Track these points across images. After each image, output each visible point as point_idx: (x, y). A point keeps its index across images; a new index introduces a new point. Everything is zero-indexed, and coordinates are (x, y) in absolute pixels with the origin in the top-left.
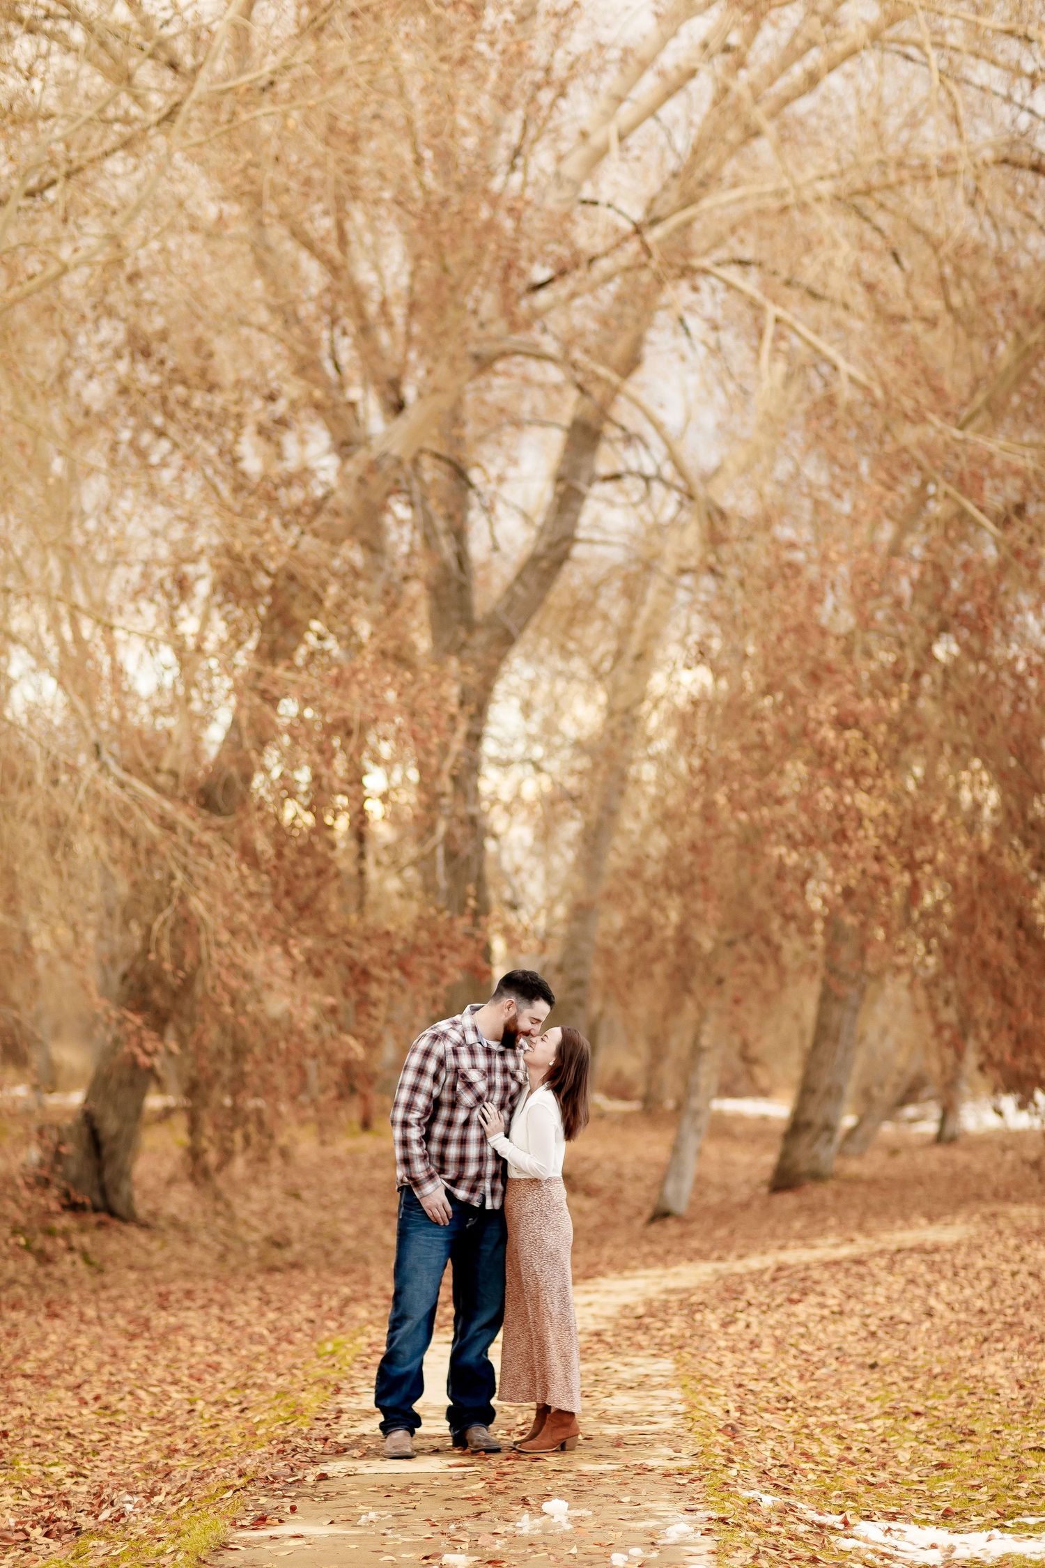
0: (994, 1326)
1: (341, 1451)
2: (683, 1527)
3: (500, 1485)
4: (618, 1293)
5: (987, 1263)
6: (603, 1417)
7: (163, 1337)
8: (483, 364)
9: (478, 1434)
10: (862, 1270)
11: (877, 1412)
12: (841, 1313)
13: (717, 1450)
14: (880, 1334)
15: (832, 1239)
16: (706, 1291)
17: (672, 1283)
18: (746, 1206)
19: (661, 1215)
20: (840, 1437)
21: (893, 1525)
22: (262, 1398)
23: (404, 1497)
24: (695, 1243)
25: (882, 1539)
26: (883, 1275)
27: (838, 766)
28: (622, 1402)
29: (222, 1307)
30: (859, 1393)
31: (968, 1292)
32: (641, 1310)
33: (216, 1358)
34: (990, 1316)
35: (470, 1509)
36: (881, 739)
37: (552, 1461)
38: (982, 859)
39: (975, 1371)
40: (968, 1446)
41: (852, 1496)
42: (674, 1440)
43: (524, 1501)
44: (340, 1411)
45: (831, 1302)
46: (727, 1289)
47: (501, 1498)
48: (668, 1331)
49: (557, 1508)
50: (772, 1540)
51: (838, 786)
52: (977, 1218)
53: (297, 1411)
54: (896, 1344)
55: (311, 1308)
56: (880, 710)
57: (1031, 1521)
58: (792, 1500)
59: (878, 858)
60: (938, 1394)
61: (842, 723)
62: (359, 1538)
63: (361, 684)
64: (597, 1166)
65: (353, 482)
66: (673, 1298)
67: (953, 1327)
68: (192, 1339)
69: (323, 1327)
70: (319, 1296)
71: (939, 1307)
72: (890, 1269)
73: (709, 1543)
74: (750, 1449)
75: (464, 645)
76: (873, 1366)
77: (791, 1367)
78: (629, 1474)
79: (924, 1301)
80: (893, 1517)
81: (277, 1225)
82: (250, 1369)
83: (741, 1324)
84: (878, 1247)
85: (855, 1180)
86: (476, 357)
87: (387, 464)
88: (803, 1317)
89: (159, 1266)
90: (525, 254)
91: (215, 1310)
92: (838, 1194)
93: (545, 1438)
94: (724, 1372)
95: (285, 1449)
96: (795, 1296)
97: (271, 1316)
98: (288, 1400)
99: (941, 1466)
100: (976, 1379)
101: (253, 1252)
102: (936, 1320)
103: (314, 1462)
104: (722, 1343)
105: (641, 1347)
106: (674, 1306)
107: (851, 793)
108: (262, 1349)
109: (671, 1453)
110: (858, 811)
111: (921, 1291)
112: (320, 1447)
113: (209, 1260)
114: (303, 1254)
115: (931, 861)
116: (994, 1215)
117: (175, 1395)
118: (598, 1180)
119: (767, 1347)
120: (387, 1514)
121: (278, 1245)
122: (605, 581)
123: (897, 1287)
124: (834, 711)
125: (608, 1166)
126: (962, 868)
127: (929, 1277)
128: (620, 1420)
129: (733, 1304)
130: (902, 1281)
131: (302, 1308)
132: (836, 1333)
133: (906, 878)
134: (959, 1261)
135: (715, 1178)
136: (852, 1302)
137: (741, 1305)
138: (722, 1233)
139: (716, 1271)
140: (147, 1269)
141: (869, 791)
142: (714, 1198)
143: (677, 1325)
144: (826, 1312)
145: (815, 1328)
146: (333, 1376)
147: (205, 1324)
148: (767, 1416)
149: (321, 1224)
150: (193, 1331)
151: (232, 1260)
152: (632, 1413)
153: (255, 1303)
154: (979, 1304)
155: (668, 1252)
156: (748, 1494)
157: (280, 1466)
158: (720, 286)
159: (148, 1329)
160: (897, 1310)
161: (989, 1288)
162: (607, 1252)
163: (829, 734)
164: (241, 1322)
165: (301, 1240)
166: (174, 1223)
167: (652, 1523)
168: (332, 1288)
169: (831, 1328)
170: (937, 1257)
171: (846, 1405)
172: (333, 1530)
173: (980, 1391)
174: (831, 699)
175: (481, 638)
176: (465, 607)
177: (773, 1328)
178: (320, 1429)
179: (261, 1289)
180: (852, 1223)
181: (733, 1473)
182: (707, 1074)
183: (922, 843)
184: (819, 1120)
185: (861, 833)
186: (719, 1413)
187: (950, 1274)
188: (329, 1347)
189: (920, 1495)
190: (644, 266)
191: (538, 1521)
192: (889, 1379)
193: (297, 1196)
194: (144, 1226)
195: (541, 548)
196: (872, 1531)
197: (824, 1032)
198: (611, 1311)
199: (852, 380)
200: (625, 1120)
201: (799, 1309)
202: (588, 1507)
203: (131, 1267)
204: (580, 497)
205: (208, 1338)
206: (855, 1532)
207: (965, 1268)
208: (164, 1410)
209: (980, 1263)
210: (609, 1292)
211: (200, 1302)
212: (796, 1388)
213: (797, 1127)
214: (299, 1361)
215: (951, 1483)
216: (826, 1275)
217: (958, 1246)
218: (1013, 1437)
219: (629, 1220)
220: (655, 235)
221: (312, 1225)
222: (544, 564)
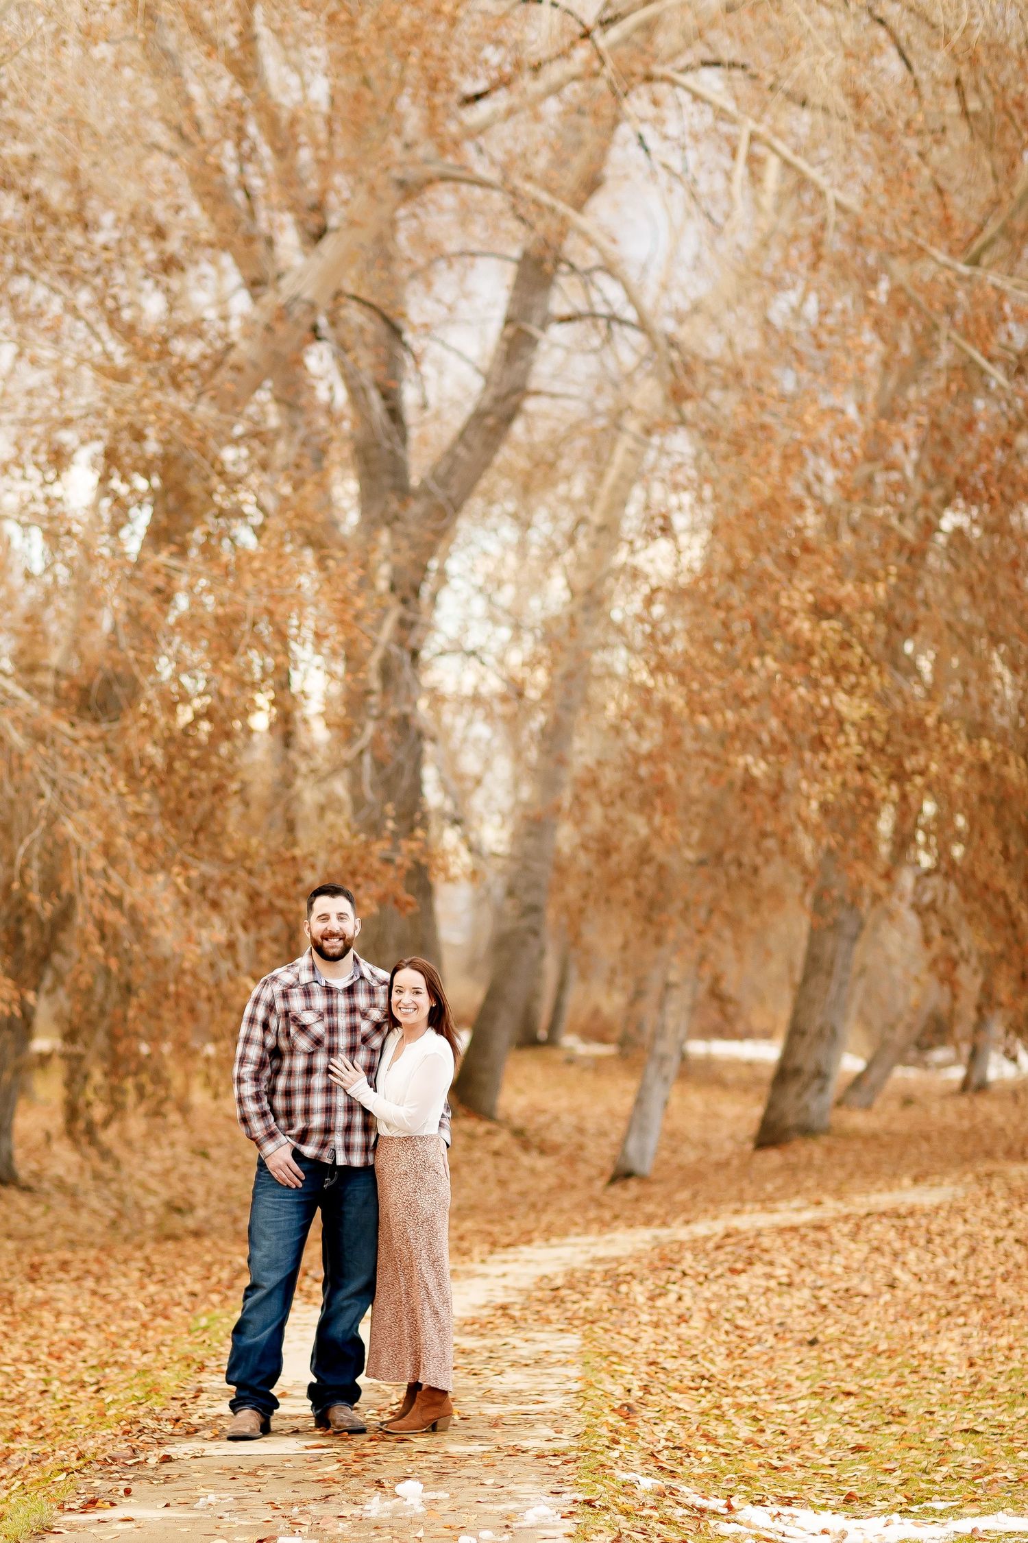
0: (964, 1299)
1: (192, 1432)
2: (544, 1510)
3: (357, 1467)
4: (538, 1263)
5: (968, 1228)
6: (488, 1396)
7: (26, 1312)
8: (410, 190)
9: (341, 1414)
10: (821, 1236)
11: (805, 1392)
12: (790, 1285)
13: (604, 1431)
14: (831, 1307)
15: (796, 1203)
16: (638, 1260)
17: (601, 1252)
18: (721, 1166)
19: (622, 1175)
20: (755, 1419)
21: (786, 1510)
22: (122, 1377)
23: (251, 1480)
24: (650, 1208)
25: (770, 1525)
26: (844, 1242)
27: (815, 662)
28: (514, 1379)
29: (98, 1280)
30: (790, 1372)
31: (940, 1261)
32: (559, 1282)
33: (82, 1335)
34: (962, 1288)
35: (319, 1491)
36: (866, 629)
37: (420, 1442)
38: (984, 768)
39: (924, 1347)
40: (894, 1428)
41: (746, 1480)
42: (557, 1420)
43: (379, 1484)
44: (200, 1390)
45: (779, 1272)
46: (663, 1258)
47: (355, 1481)
48: (585, 1304)
49: (411, 1490)
50: (641, 1524)
51: (815, 684)
52: (970, 1177)
53: (154, 1390)
54: (846, 1318)
55: (197, 1280)
56: (864, 596)
57: (940, 1506)
58: (674, 1483)
59: (861, 769)
60: (878, 1374)
61: (819, 611)
62: (194, 1521)
63: (255, 574)
64: (556, 1119)
65: (259, 331)
66: (600, 1268)
67: (916, 1301)
68: (58, 1315)
69: (206, 1299)
70: (209, 1267)
71: (904, 1277)
72: (853, 1236)
73: (569, 1526)
74: (643, 1429)
75: (397, 518)
76: (813, 1343)
77: (719, 1344)
78: (500, 1456)
79: (888, 1271)
80: (789, 1502)
81: (180, 1187)
82: (115, 1346)
83: (672, 1297)
84: (845, 1211)
85: (850, 1136)
86: (401, 184)
87: (298, 310)
88: (744, 1289)
89: (42, 1235)
90: (454, 64)
91: (90, 1283)
92: (829, 1151)
93: (415, 1416)
94: (639, 1349)
95: (131, 1429)
96: (739, 1266)
97: (152, 1288)
98: (149, 1380)
99: (858, 1449)
100: (924, 1356)
101: (150, 1218)
102: (899, 1293)
103: (160, 1444)
104: (645, 1318)
105: (549, 1321)
106: (598, 1277)
107: (830, 692)
108: (135, 1324)
109: (552, 1434)
110: (838, 713)
111: (886, 1261)
112: (169, 1428)
113: (99, 1228)
114: (207, 1220)
115: (922, 772)
116: (990, 1175)
117: (29, 1375)
118: (555, 1136)
119: (698, 1322)
120: (228, 1497)
121: (179, 1210)
122: (567, 439)
123: (859, 1256)
124: (810, 598)
125: (568, 1120)
126: (958, 780)
127: (897, 1245)
128: (506, 1399)
129: (665, 1275)
130: (866, 1248)
131: (188, 1280)
132: (780, 1307)
133: (894, 791)
134: (934, 1228)
135: (695, 1134)
136: (805, 1272)
137: (675, 1275)
138: (684, 1195)
139: (655, 1238)
140: (28, 1237)
141: (850, 692)
142: (690, 1156)
143: (598, 1296)
144: (773, 1284)
145: (758, 1303)
146: (200, 1353)
147: (75, 1298)
148: (675, 1395)
149: (229, 1186)
150: (61, 1305)
151: (126, 1228)
152: (519, 1392)
153: (136, 1275)
154: (951, 1274)
155: (616, 1217)
156: (625, 1477)
157: (122, 1448)
158: (685, 98)
159: (11, 1302)
160: (855, 1281)
161: (967, 1257)
162: (546, 1218)
163: (803, 625)
164: (116, 1296)
165: (206, 1205)
166: (61, 1185)
167: (513, 1506)
168: (227, 1258)
169: (776, 1300)
170: (910, 1222)
171: (772, 1385)
172: (168, 1513)
173: (925, 1370)
174: (806, 584)
175: (416, 508)
176: (398, 470)
177: (707, 1300)
178: (175, 1410)
179: (147, 1259)
180: (832, 1184)
181: (616, 1454)
182: (676, 1014)
183: (914, 750)
184: (809, 1066)
185: (841, 740)
186: (619, 1391)
187: (922, 1242)
188: (204, 1322)
189: (827, 1480)
190: (596, 75)
191: (390, 1504)
192: (827, 1357)
193: (205, 1155)
194: (26, 1189)
195: (487, 403)
196: (759, 1517)
197: (816, 966)
198: (526, 1283)
199: (839, 206)
200: (598, 1065)
201: (743, 1281)
202: (446, 1489)
203: (9, 1236)
204: (532, 342)
205: (76, 1314)
206: (739, 1516)
207: (941, 1235)
208: (16, 1390)
209: (960, 1228)
210: (529, 1261)
211: (74, 1274)
212: (719, 1365)
213: (785, 1074)
214: (168, 1338)
215: (864, 1467)
216: (779, 1242)
217: (938, 1209)
218: (946, 1419)
219: (590, 1180)
220: (606, 39)
221: (219, 1187)
222: (490, 421)
